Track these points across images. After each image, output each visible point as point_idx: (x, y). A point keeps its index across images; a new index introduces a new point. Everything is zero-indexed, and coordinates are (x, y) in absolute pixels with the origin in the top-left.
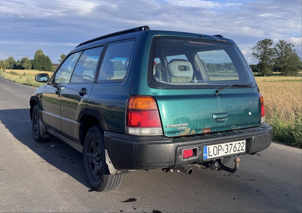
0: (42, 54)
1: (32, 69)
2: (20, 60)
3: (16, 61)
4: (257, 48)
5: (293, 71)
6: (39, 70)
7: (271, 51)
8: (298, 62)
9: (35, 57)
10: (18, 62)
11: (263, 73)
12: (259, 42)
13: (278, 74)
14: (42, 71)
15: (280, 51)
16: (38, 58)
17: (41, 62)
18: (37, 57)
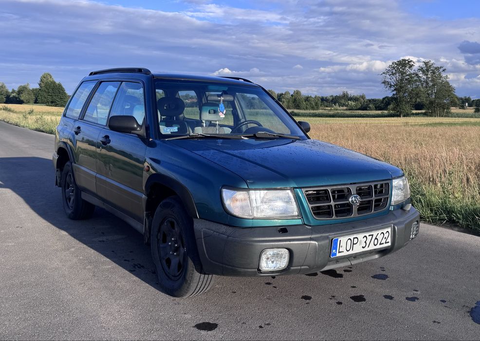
0: (51, 80)
1: (34, 103)
2: (16, 89)
3: (10, 91)
4: (390, 73)
5: (444, 109)
6: (47, 105)
7: (411, 78)
8: (452, 96)
9: (40, 84)
10: (12, 93)
11: (398, 111)
12: (393, 63)
13: (421, 113)
14: (51, 106)
15: (424, 79)
16: (46, 86)
17: (49, 92)
18: (43, 85)
